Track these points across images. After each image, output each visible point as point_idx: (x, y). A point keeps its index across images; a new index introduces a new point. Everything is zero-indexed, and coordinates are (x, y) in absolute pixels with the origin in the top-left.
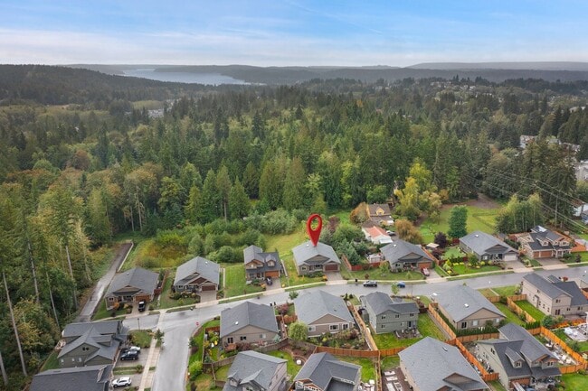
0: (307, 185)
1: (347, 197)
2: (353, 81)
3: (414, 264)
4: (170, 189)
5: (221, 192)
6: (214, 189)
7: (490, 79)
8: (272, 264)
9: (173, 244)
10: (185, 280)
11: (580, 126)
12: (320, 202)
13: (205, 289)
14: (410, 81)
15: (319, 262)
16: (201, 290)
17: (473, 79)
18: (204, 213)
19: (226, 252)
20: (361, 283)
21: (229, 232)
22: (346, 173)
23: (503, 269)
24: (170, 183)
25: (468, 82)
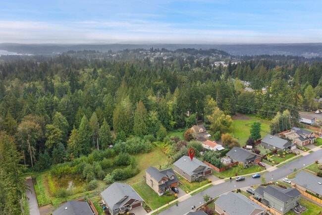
0: (150, 119)
1: (173, 123)
2: (94, 52)
3: (253, 161)
4: (54, 133)
5: (93, 131)
6: (88, 129)
7: (169, 49)
8: (173, 178)
9: (67, 174)
10: (119, 203)
11: (244, 72)
12: (163, 129)
13: (134, 207)
14: (127, 51)
15: (200, 170)
16: (131, 208)
17: (160, 49)
18: (82, 147)
19: (119, 173)
20: (234, 179)
21: (107, 158)
22: (171, 108)
23: (296, 155)
24: (53, 129)
25: (158, 51)
